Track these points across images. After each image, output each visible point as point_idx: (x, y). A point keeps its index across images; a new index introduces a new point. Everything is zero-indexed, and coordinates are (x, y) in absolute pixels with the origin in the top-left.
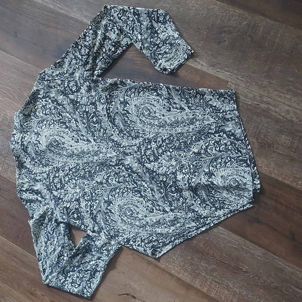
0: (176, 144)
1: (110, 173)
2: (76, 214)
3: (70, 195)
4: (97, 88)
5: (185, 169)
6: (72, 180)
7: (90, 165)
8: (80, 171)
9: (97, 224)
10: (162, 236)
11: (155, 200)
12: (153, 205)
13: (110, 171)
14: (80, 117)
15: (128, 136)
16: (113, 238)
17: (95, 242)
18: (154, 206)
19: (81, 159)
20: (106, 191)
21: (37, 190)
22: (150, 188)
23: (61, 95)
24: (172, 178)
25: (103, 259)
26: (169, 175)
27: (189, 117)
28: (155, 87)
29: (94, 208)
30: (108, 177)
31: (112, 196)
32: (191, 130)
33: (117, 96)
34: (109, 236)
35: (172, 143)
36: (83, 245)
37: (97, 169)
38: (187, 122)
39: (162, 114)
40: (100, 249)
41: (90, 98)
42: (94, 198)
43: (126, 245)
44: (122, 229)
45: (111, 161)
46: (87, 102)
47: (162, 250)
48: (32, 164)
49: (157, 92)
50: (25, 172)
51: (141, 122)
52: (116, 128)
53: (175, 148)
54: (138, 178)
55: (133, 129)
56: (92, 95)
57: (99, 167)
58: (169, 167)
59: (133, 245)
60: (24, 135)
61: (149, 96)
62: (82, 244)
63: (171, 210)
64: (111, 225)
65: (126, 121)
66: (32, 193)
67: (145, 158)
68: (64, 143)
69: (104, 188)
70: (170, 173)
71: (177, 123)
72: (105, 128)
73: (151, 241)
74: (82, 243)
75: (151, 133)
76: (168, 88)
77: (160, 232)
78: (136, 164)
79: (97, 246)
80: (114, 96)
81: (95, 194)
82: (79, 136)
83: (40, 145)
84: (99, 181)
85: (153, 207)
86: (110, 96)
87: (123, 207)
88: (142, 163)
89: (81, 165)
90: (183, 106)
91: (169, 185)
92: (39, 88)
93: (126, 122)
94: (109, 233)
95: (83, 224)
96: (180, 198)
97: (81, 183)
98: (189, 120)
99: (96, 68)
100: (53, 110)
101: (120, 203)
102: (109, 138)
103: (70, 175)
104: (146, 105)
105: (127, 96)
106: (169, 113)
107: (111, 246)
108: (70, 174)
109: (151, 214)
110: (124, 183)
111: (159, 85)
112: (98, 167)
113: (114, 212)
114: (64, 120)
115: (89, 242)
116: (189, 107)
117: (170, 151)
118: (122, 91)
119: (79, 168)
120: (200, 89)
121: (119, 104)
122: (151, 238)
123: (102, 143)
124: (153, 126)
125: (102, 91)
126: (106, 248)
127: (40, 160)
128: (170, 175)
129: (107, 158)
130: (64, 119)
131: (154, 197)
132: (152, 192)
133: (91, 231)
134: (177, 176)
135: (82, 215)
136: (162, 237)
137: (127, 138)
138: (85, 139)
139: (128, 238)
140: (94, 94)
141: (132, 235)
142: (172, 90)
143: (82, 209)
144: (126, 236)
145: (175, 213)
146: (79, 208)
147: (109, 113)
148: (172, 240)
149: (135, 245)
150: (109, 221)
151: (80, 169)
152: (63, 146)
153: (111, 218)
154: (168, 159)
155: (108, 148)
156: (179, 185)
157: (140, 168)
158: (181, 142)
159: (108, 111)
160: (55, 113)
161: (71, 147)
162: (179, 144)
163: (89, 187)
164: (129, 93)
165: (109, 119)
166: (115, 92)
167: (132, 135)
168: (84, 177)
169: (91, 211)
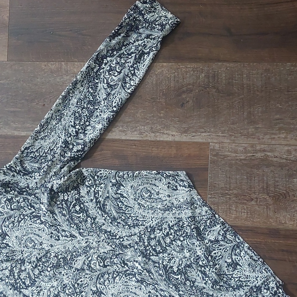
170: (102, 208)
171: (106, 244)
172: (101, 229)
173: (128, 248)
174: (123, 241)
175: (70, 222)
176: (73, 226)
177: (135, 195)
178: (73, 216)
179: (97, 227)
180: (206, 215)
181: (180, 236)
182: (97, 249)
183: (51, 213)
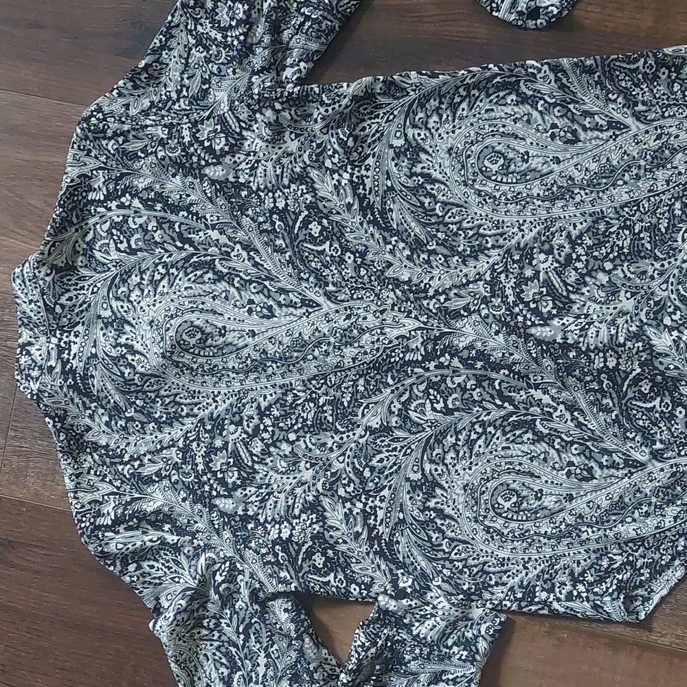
0: (620, 243)
1: (412, 389)
2: (319, 554)
3: (282, 496)
4: (304, 123)
5: (670, 314)
6: (278, 444)
7: (333, 380)
8: (300, 408)
9: (403, 566)
10: (643, 545)
11: (590, 439)
12: (586, 457)
13: (408, 381)
14: (261, 232)
15: (445, 257)
16: (473, 597)
17: (414, 628)
18: (589, 458)
19: (295, 370)
20: (409, 451)
21: (157, 512)
22: (563, 403)
23: (174, 176)
24: (637, 353)
25: (451, 677)
26: (624, 345)
27: (646, 146)
28: (509, 77)
29: (379, 519)
30: (403, 404)
31: (432, 461)
32: (661, 186)
33: (378, 135)
34: (459, 594)
35: (609, 242)
36: (373, 650)
37: (361, 388)
38: (642, 163)
39: (551, 156)
40: (439, 647)
41: (284, 161)
42: (371, 484)
43: (523, 610)
44: (495, 562)
45: (407, 350)
46: (277, 176)
47: (652, 591)
48: (115, 428)
49: (517, 91)
50: (95, 461)
51: (485, 200)
52: (396, 241)
53: (619, 255)
54: (514, 383)
55: (459, 229)
56: (289, 150)
57: (367, 377)
58: (614, 320)
59: (551, 600)
60: (65, 339)
61: (492, 110)
62: (369, 649)
63: (656, 456)
64: (453, 556)
65: (428, 208)
66: (137, 528)
67: (521, 311)
68: (223, 332)
69: (398, 445)
70: (625, 339)
71: (609, 175)
72: (361, 248)
73: (609, 572)
74: (367, 644)
75: (526, 226)
76: (556, 69)
77: (633, 534)
78: (500, 338)
79: (425, 638)
80: (368, 136)
81: (372, 469)
82: (272, 294)
83: (138, 356)
84: (375, 426)
85: (587, 462)
86: (356, 138)
87: (484, 489)
88: (519, 328)
89: (299, 388)
90: (618, 116)
91: (631, 377)
92: (86, 170)
93: (429, 212)
94: (457, 586)
95: (350, 580)
96: (673, 409)
97: (313, 447)
98: (648, 157)
99: (284, 58)
100: (155, 231)
101: (470, 478)
102: (382, 277)
103: (265, 430)
104: (489, 141)
105: (414, 126)
106: (572, 149)
107: (472, 624)
108: (265, 427)
109: (587, 486)
110: (468, 410)
111: (522, 66)
112: (361, 382)
113: (452, 513)
114: (205, 255)
115: (391, 633)
116: (638, 116)
117: (607, 269)
118: (392, 114)
119: (294, 401)
120: (669, 51)
121: (393, 159)
122: (605, 563)
123: (358, 298)
124: (528, 203)
125: (325, 130)
126: (456, 637)
127: (143, 407)
128: (629, 344)
129: (390, 342)
130: (203, 253)
131: (584, 428)
132: (572, 415)
133: (391, 597)
134: (653, 342)
135: (343, 553)
136: (642, 549)
137: (445, 264)
138: (295, 300)
139: (525, 583)
140: (293, 146)
141: (536, 572)
142: (569, 73)
143: (335, 534)
144: (517, 579)
145: (672, 461)
146: (325, 532)
147: (365, 194)
148: (680, 548)
149: (558, 600)
150: (444, 547)
151: (299, 402)
152: (222, 339)
153: (449, 534)
154: (603, 294)
155: (382, 312)
156: (667, 368)
157: (517, 347)
158: (641, 232)
159: (361, 191)
160: (166, 238)
161: (253, 337)
162: (631, 240)
163: (343, 454)
164: (421, 115)
165: (365, 218)
166: (369, 122)
167: (460, 249)
168: (319, 426)
169: (371, 529)
170: (381, 221)
171: (401, 315)
172: (384, 280)
173: (463, 316)
174: (446, 300)
175: (298, 266)
176: (305, 277)
177: (462, 173)
178: (304, 251)
179: (372, 275)
180: (669, 190)
181: (602, 260)
182: (379, 331)
183: (243, 249)
